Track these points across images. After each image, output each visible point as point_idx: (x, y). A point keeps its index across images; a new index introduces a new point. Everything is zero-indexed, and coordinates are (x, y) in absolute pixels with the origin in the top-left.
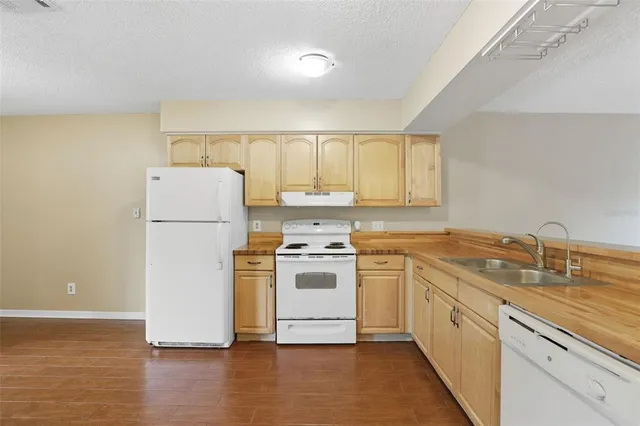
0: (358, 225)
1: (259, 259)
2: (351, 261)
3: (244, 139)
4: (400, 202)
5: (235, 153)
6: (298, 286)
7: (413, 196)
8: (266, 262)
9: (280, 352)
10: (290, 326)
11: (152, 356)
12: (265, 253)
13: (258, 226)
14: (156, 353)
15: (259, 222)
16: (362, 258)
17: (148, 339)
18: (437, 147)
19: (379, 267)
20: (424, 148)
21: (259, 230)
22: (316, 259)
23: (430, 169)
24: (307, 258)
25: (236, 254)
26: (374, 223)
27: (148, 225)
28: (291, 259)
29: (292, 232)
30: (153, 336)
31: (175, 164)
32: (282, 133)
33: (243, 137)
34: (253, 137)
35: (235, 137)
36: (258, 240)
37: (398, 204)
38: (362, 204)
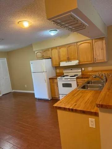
0: (83, 69)
1: (54, 80)
2: (75, 80)
5: (49, 54)
6: (63, 86)
7: (97, 59)
10: (62, 96)
11: (37, 101)
13: (58, 71)
14: (37, 100)
16: (78, 79)
17: (36, 97)
18: (104, 41)
19: (83, 82)
23: (101, 50)
24: (64, 80)
25: (50, 79)
26: (89, 68)
27: (32, 73)
28: (61, 80)
29: (65, 72)
31: (38, 58)
32: (58, 46)
33: (50, 49)
34: (52, 49)
35: (48, 49)
36: (58, 74)
37: (91, 62)
38: (81, 63)
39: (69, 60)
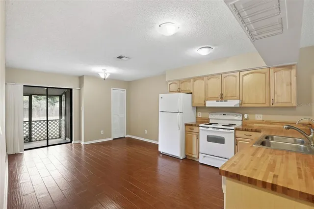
0: (246, 116)
1: (194, 127)
2: (232, 133)
3: (192, 80)
4: (267, 105)
5: (189, 86)
6: (208, 140)
7: (276, 101)
8: (196, 129)
9: (201, 166)
10: (204, 157)
12: (195, 126)
13: (200, 115)
14: (161, 155)
15: (200, 113)
16: (237, 132)
17: (159, 150)
18: (293, 72)
19: (246, 137)
20: (285, 73)
21: (200, 116)
22: (215, 130)
23: (288, 85)
24: (211, 129)
25: (186, 125)
26: (256, 115)
27: (160, 113)
28: (205, 129)
29: (213, 118)
30: (161, 149)
31: (170, 92)
32: (206, 76)
34: (195, 79)
35: (189, 80)
36: (201, 121)
37: (264, 106)
38: (243, 105)
39: (222, 98)
